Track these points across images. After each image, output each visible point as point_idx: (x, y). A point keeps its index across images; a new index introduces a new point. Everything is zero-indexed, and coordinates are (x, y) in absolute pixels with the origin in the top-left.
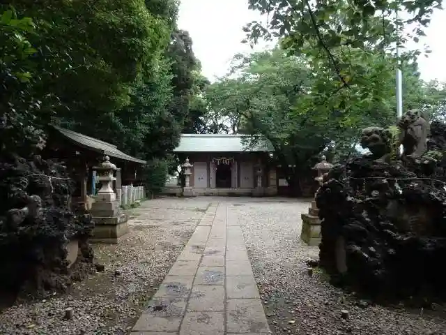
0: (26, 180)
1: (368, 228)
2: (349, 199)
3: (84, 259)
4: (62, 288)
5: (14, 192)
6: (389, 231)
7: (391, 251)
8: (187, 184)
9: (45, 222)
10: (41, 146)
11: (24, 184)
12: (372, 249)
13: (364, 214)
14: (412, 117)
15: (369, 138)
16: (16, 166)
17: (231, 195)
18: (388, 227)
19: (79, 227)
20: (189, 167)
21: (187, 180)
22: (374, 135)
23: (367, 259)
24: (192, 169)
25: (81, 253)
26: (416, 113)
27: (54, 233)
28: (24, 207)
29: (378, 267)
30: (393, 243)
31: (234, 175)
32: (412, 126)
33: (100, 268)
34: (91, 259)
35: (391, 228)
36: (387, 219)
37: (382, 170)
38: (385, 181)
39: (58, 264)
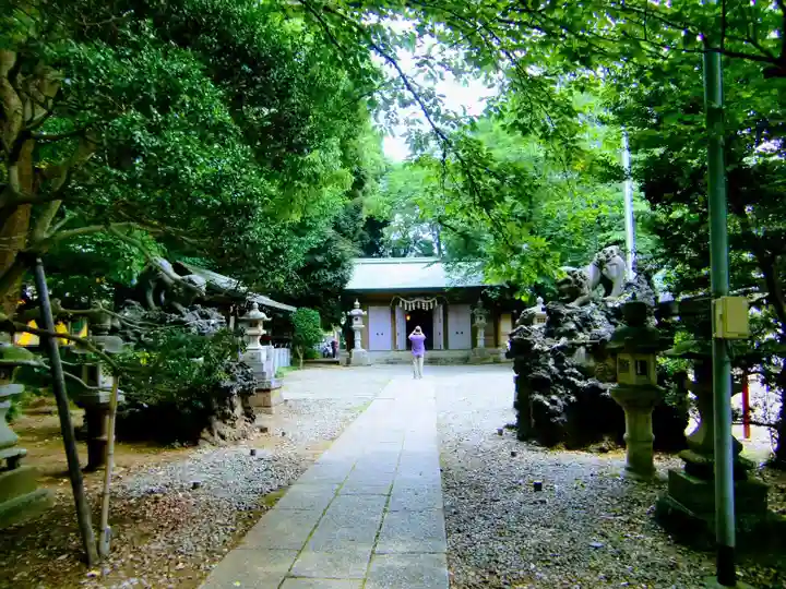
1: (553, 376)
2: (536, 346)
6: (572, 379)
7: (573, 398)
8: (358, 343)
12: (554, 397)
13: (551, 362)
14: (608, 256)
17: (433, 361)
18: (572, 374)
20: (360, 315)
21: (358, 337)
23: (548, 407)
24: (365, 319)
26: (612, 252)
29: (559, 415)
30: (576, 390)
31: (438, 328)
32: (607, 265)
33: (263, 430)
34: (253, 420)
35: (575, 375)
36: (573, 366)
37: (571, 315)
38: (573, 326)
39: (228, 416)
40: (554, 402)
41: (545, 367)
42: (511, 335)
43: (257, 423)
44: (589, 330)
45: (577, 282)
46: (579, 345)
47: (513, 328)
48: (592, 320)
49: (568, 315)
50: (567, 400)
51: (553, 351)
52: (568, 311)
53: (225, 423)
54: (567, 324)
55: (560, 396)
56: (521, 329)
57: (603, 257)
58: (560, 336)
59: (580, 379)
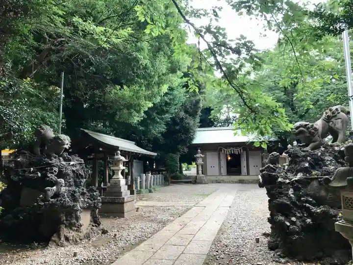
0: (56, 169)
2: (280, 180)
3: (94, 224)
4: (76, 241)
5: (49, 177)
6: (307, 205)
7: (309, 220)
8: (200, 172)
9: (66, 196)
10: (67, 147)
11: (55, 171)
12: (294, 219)
13: (291, 192)
15: (297, 131)
16: (51, 160)
17: (241, 182)
18: (307, 202)
19: (90, 201)
20: (201, 157)
21: (200, 168)
22: (301, 129)
23: (288, 226)
24: (204, 159)
25: (92, 220)
27: (71, 204)
28: (54, 186)
31: (244, 163)
33: (104, 232)
34: (99, 225)
35: (310, 203)
36: (308, 195)
37: (305, 157)
38: (307, 165)
39: (74, 225)
40: (293, 223)
41: (287, 195)
42: (262, 171)
43: (101, 227)
44: (321, 168)
45: (310, 132)
46: (312, 180)
47: (263, 166)
48: (323, 160)
49: (304, 156)
50: (304, 221)
51: (292, 183)
52: (303, 154)
53: (71, 229)
54: (303, 163)
55: (298, 218)
56: (269, 166)
57: (329, 113)
58: (298, 172)
59: (314, 205)
